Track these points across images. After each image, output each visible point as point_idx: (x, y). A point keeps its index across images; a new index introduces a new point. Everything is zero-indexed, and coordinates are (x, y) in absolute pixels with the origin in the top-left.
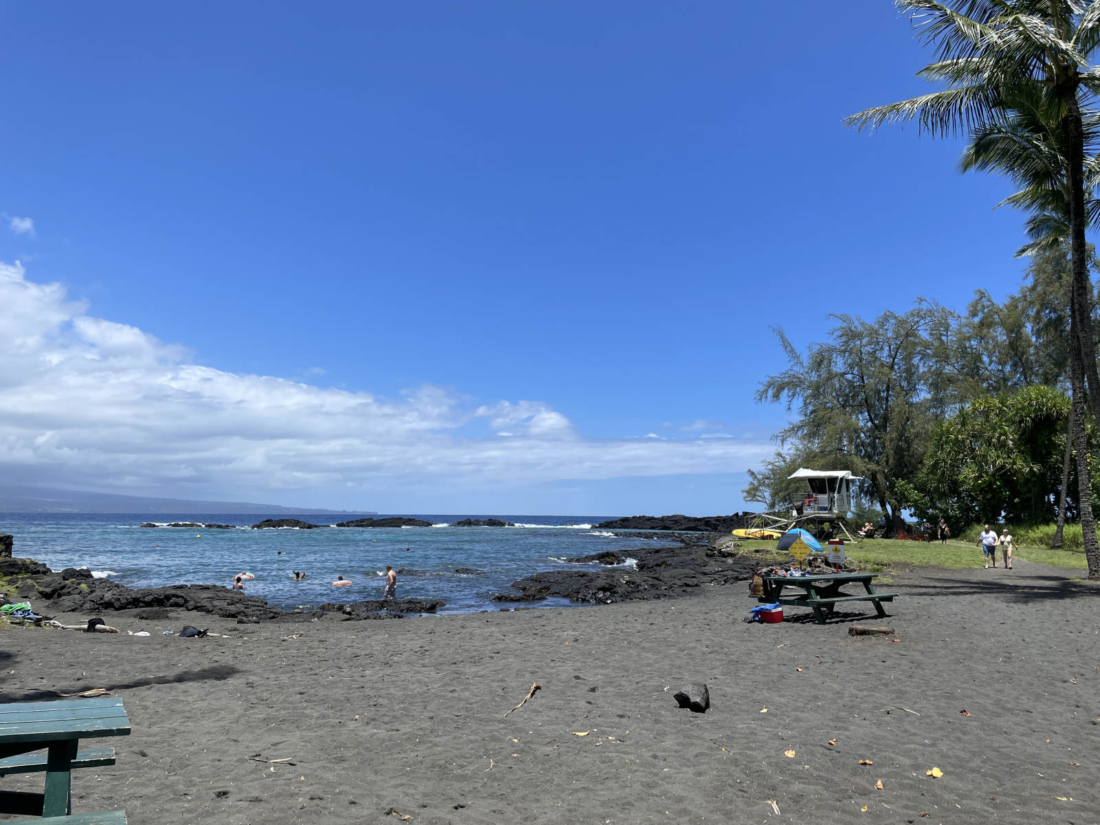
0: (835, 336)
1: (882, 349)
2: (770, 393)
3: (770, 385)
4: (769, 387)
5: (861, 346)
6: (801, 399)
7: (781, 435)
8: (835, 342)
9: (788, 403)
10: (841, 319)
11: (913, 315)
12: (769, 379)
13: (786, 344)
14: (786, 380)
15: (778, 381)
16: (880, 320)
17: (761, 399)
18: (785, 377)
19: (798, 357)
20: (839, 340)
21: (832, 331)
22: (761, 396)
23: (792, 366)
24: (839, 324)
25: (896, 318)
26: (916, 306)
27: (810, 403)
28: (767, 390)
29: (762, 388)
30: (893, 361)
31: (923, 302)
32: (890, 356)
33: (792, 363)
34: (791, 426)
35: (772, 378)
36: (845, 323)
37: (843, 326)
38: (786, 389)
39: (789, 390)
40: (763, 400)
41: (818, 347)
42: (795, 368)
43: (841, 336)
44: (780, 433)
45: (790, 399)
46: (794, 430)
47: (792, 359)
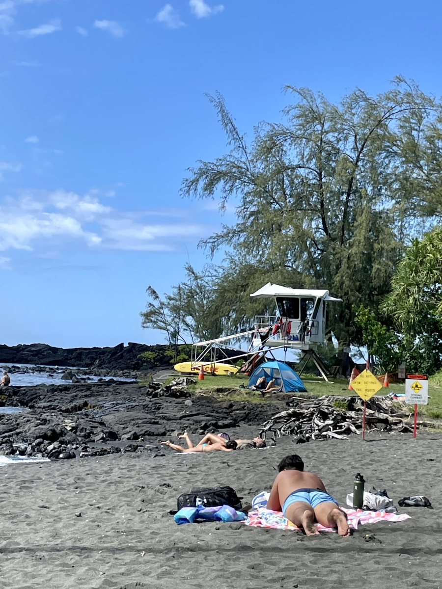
0: (290, 116)
1: (346, 139)
2: (202, 184)
3: (202, 173)
4: (201, 175)
5: (322, 133)
6: (240, 196)
7: (211, 240)
8: (290, 123)
9: (223, 200)
10: (300, 94)
11: (388, 99)
12: (201, 165)
13: (227, 121)
14: (224, 169)
15: (213, 169)
16: (348, 100)
17: (188, 192)
18: (221, 165)
19: (240, 139)
20: (296, 121)
21: (287, 109)
22: (189, 187)
23: (232, 151)
24: (297, 100)
25: (366, 100)
26: (393, 87)
27: (251, 202)
28: (198, 180)
29: (191, 176)
30: (359, 156)
31: (403, 83)
32: (355, 148)
33: (232, 147)
34: (225, 231)
35: (205, 164)
36: (305, 100)
37: (301, 104)
38: (222, 181)
39: (226, 182)
40: (191, 192)
41: (268, 128)
42: (234, 154)
43: (299, 117)
44: (211, 238)
45: (225, 195)
46: (228, 235)
47: (233, 141)
